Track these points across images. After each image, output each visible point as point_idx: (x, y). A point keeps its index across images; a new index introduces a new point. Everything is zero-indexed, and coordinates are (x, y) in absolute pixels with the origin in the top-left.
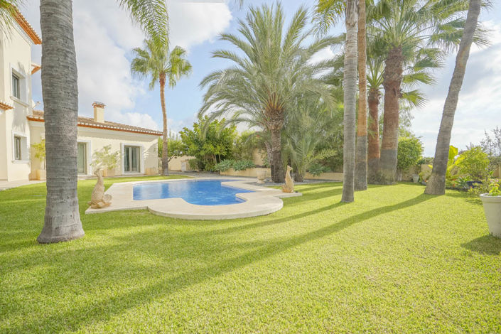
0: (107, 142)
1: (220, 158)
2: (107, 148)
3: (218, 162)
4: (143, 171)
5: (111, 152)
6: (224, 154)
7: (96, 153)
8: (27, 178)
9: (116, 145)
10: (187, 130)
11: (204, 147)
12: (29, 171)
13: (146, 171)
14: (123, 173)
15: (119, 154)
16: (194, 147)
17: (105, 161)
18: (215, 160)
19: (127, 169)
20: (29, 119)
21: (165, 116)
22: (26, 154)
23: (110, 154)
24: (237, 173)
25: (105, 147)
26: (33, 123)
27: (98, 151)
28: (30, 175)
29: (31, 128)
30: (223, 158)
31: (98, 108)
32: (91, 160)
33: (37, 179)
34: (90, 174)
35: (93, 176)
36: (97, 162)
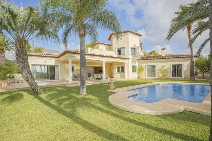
0: (163, 64)
2: (163, 67)
4: (183, 77)
5: (165, 68)
7: (159, 69)
8: (137, 78)
9: (168, 65)
12: (137, 75)
13: (185, 77)
14: (171, 77)
15: (169, 69)
17: (162, 72)
19: (174, 75)
20: (138, 60)
22: (137, 71)
23: (164, 69)
25: (163, 66)
26: (139, 61)
27: (160, 68)
28: (138, 77)
29: (138, 62)
31: (163, 50)
32: (157, 72)
33: (139, 78)
34: (157, 77)
35: (157, 78)
36: (159, 72)
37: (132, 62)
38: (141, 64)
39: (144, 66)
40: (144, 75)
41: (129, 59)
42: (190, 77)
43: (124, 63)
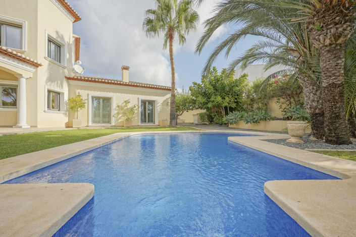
0: (127, 97)
1: (228, 110)
2: (127, 102)
3: (227, 114)
4: (157, 123)
5: (130, 106)
6: (234, 105)
7: (118, 106)
8: (64, 126)
9: (135, 99)
10: (196, 84)
11: (212, 99)
12: (66, 120)
13: (159, 122)
14: (140, 124)
15: (137, 107)
16: (201, 99)
17: (124, 114)
18: (224, 113)
19: (143, 121)
20: (68, 78)
21: (173, 69)
22: (64, 107)
23: (128, 107)
24: (249, 126)
25: (125, 102)
26: (71, 82)
27: (120, 104)
28: (66, 124)
29: (69, 85)
30: (232, 109)
31: (124, 71)
32: (114, 112)
33: (72, 127)
34: (113, 124)
35: (115, 126)
36: (118, 114)
37: (50, 79)
38: (78, 91)
39: (84, 97)
40: (85, 119)
41: (36, 65)
42: (171, 122)
43: (16, 77)
